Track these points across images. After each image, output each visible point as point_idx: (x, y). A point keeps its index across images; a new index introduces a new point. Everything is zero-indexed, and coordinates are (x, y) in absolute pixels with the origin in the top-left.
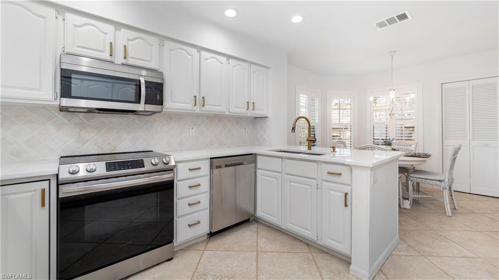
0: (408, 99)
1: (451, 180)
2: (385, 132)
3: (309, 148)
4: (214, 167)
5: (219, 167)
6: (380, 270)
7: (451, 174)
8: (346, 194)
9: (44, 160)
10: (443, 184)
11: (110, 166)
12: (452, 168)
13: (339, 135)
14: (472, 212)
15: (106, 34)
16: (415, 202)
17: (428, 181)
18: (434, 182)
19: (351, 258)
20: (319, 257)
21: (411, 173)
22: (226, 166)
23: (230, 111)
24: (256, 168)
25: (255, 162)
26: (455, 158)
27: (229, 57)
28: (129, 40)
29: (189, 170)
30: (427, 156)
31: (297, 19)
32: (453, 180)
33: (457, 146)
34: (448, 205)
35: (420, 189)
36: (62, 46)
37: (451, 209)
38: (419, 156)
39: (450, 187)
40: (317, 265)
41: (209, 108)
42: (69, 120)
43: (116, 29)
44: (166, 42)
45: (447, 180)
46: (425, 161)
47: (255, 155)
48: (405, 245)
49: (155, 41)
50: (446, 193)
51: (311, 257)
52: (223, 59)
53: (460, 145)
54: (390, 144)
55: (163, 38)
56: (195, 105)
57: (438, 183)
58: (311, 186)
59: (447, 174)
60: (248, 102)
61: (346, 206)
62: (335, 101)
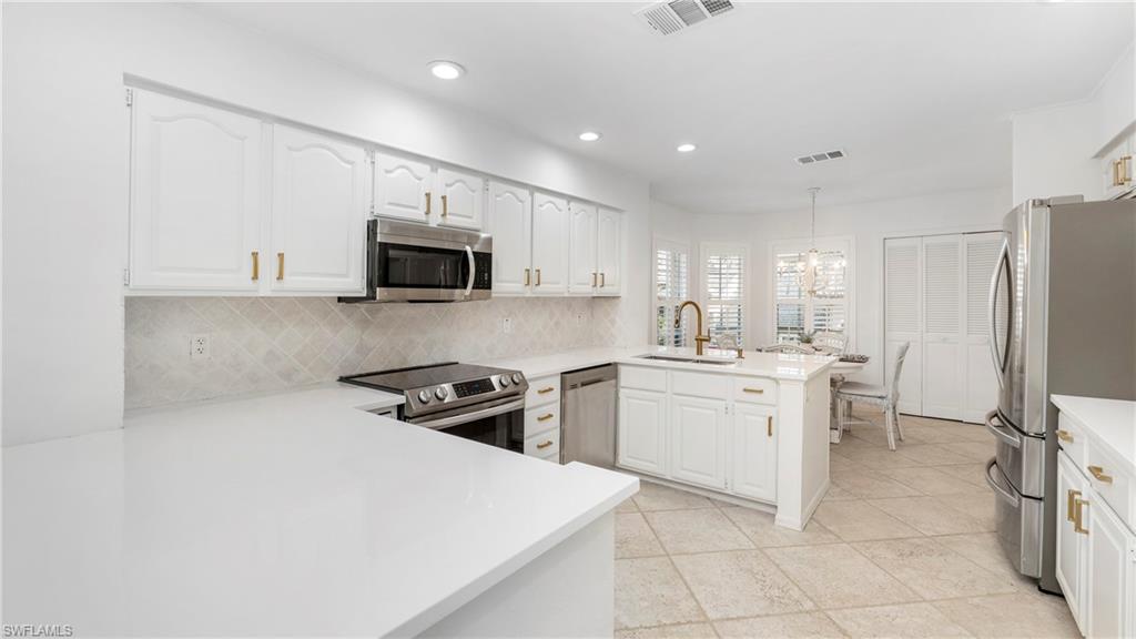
0: (836, 265)
1: (896, 396)
2: (797, 312)
3: (699, 352)
4: (568, 387)
5: (574, 387)
6: (811, 518)
7: (895, 386)
8: (770, 419)
9: (318, 383)
10: (885, 402)
11: (462, 389)
12: (897, 377)
13: (736, 325)
14: (923, 443)
15: (420, 179)
16: (846, 433)
17: (865, 398)
18: (873, 400)
19: (776, 507)
20: (731, 512)
21: (841, 387)
22: (583, 385)
23: (571, 290)
24: (616, 386)
25: (615, 376)
26: (901, 362)
27: (570, 198)
28: (447, 185)
29: (539, 392)
30: (863, 360)
31: (686, 148)
32: (898, 395)
33: (903, 344)
34: (892, 434)
35: (853, 413)
36: (370, 204)
37: (895, 440)
38: (852, 360)
39: (894, 408)
40: (731, 520)
41: (546, 289)
42: (349, 316)
43: (432, 170)
44: (492, 184)
45: (890, 396)
46: (861, 367)
47: (616, 364)
48: (838, 490)
49: (477, 182)
50: (889, 414)
51: (719, 512)
52: (562, 203)
53: (909, 343)
54: (808, 341)
55: (488, 177)
56: (528, 284)
57: (879, 401)
58: (716, 410)
59: (891, 387)
60: (595, 274)
61: (770, 434)
62: (714, 260)
